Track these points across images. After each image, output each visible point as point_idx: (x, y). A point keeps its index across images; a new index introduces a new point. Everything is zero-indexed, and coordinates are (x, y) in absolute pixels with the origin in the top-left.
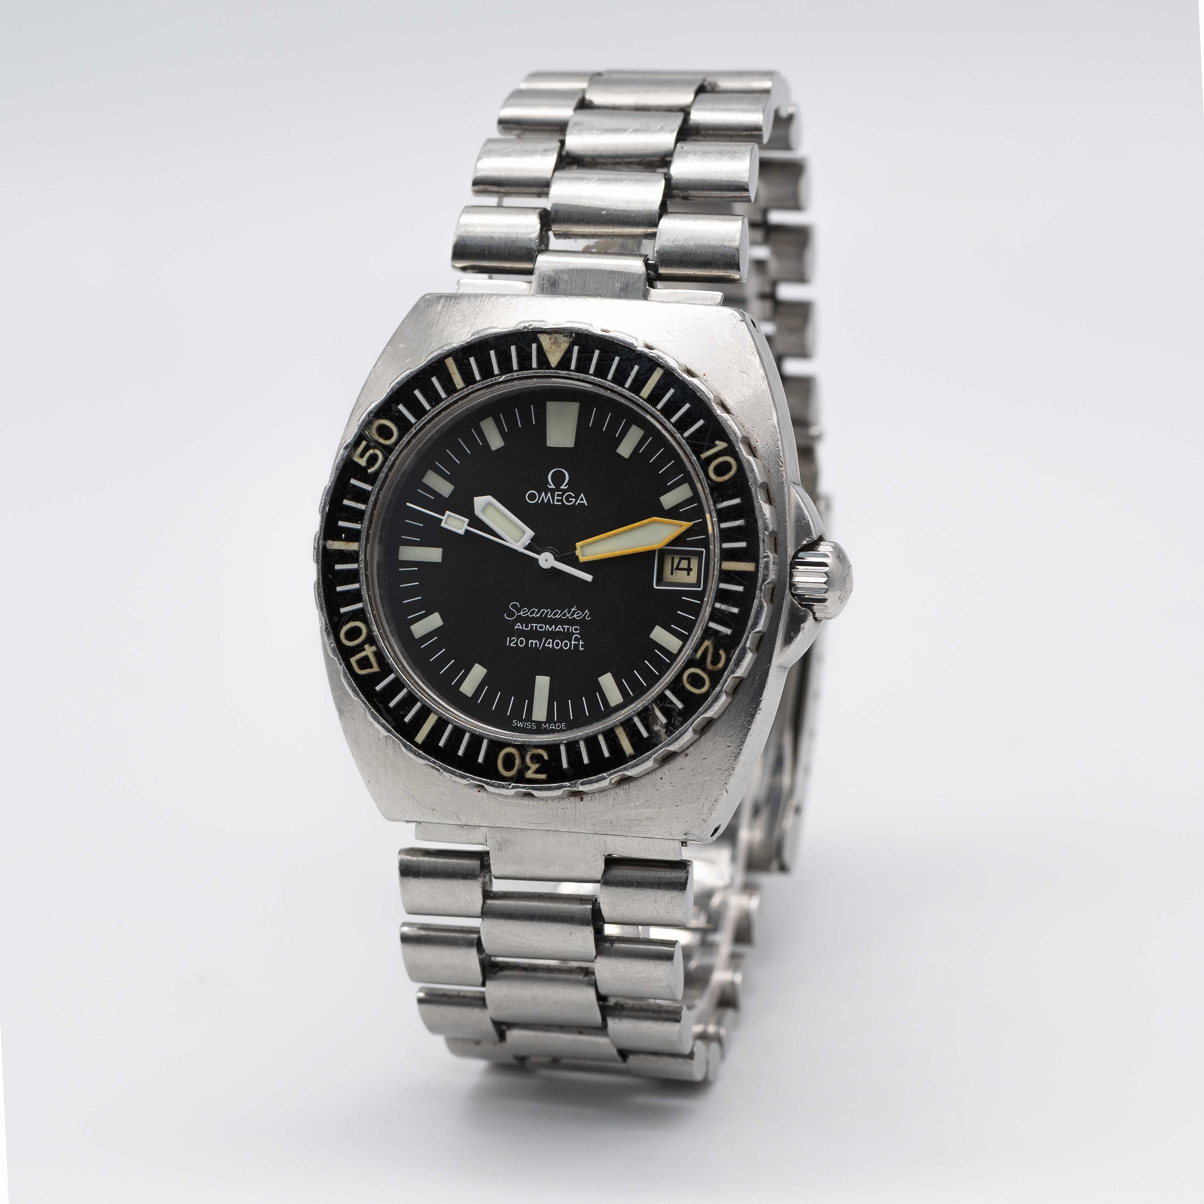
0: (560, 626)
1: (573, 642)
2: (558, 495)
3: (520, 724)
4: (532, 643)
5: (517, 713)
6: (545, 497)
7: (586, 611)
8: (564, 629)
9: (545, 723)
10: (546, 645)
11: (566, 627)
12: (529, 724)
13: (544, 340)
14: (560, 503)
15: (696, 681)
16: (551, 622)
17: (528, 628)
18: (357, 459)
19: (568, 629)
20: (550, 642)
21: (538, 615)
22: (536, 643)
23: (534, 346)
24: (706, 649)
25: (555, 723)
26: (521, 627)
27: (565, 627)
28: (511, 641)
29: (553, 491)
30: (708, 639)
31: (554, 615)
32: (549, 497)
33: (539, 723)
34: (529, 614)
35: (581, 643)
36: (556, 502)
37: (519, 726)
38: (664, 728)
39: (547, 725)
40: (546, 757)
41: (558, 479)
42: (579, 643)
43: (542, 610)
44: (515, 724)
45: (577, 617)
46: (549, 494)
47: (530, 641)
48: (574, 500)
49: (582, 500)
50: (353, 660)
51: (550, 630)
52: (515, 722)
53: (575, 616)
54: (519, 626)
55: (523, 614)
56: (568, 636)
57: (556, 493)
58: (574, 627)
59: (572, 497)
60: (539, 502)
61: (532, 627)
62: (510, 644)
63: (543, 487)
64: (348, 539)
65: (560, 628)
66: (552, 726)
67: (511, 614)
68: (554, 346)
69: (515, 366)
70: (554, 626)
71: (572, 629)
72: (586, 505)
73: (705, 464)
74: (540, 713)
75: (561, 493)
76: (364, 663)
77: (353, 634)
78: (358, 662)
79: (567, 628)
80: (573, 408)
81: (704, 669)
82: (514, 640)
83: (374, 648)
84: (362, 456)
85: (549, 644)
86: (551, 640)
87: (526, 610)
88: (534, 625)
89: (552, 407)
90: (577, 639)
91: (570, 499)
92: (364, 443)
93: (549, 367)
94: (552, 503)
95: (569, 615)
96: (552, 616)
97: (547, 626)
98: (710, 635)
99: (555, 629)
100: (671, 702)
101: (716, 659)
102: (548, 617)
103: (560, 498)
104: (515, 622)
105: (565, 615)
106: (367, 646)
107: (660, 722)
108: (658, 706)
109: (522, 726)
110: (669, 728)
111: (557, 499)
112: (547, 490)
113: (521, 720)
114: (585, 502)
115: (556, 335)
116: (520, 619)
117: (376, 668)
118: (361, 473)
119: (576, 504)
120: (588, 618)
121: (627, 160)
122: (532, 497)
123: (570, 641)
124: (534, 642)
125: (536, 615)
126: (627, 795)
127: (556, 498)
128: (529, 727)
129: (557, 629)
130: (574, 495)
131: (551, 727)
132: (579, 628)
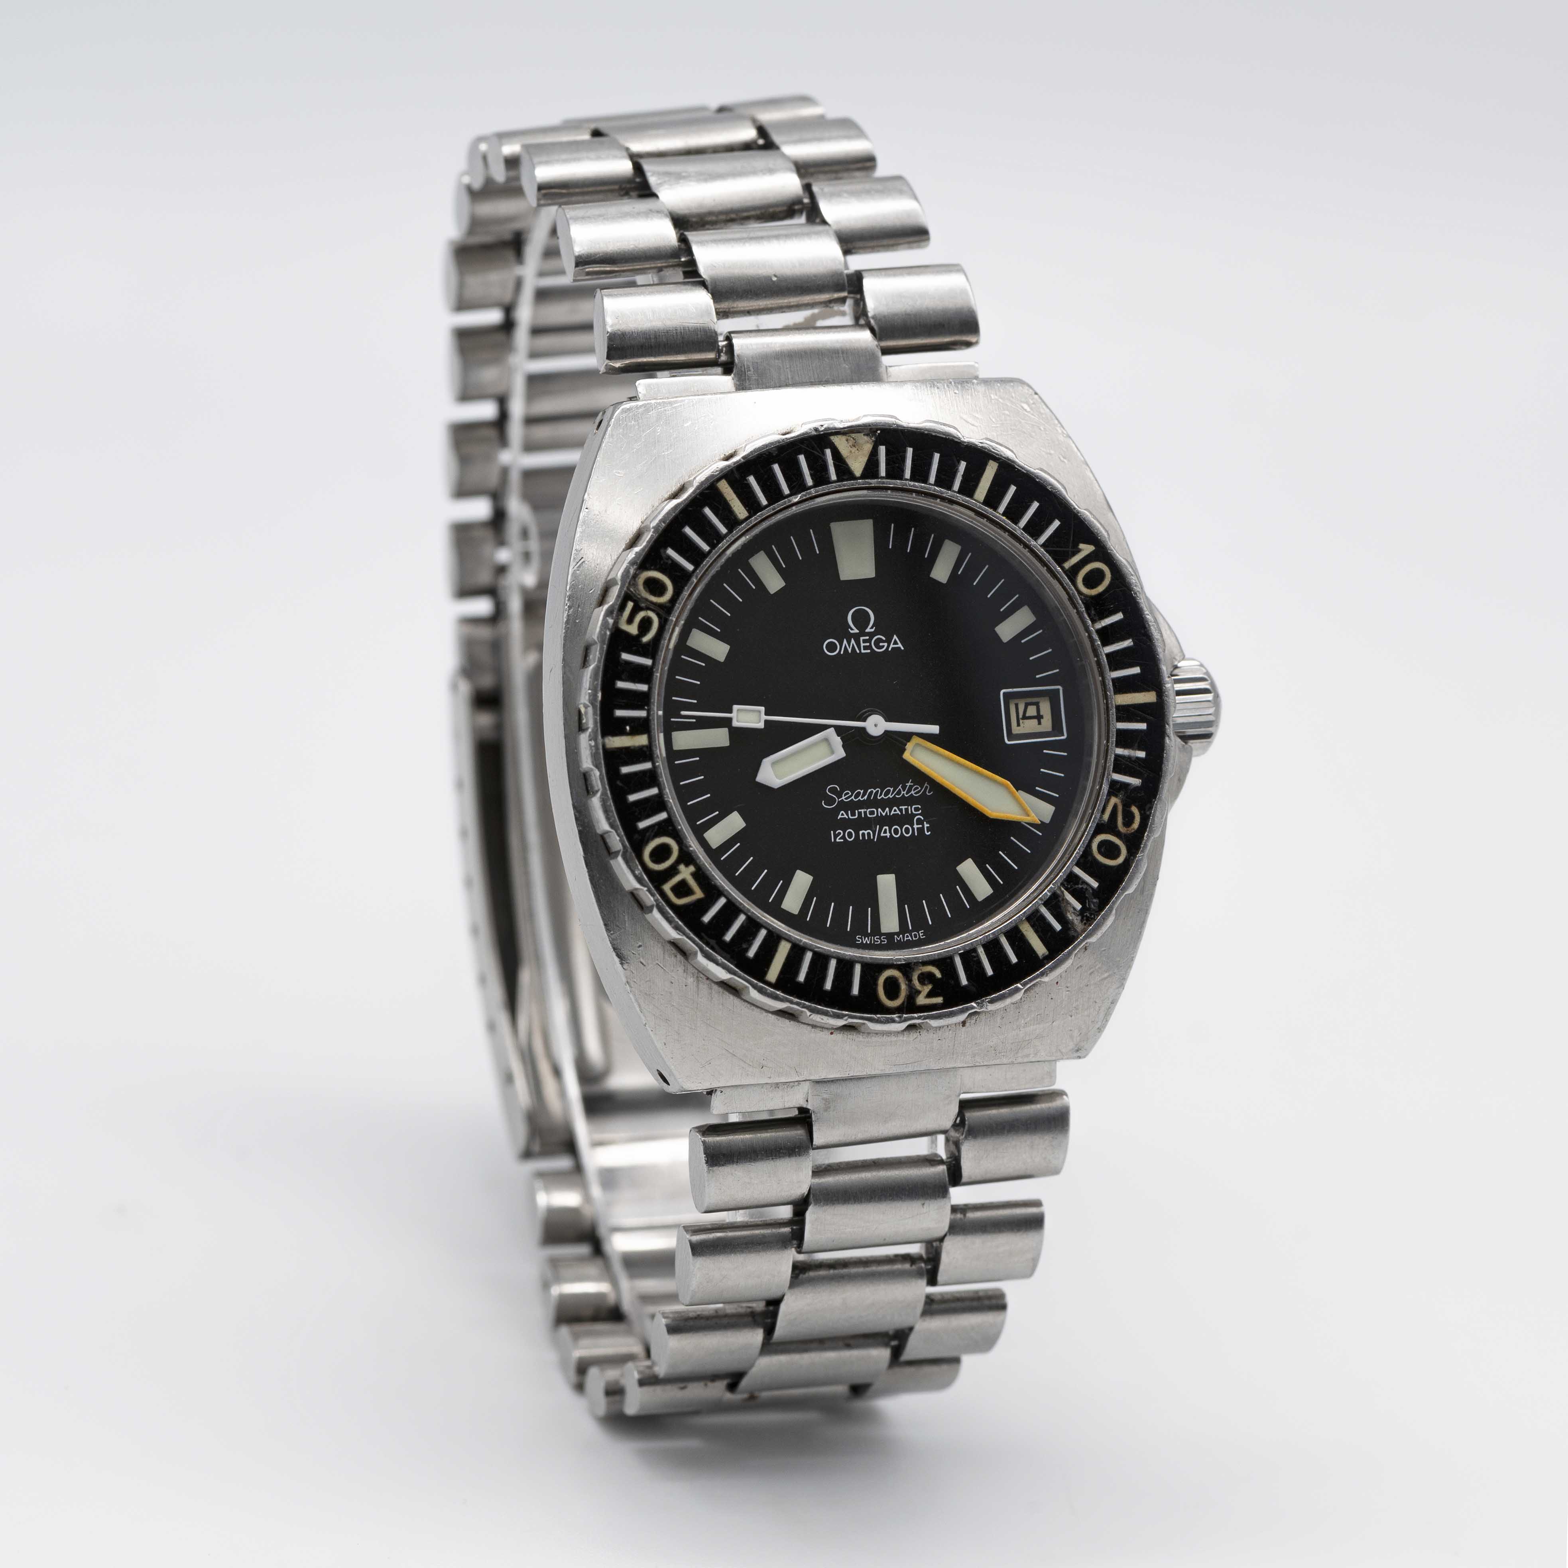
0: (895, 808)
1: (915, 826)
2: (864, 641)
3: (866, 940)
4: (863, 834)
5: (860, 926)
6: (848, 646)
7: (926, 785)
8: (901, 810)
9: (898, 934)
10: (882, 834)
11: (903, 807)
12: (877, 938)
13: (839, 442)
14: (869, 651)
15: (1109, 850)
16: (883, 804)
17: (855, 816)
18: (624, 627)
19: (907, 810)
20: (886, 830)
21: (866, 797)
22: (869, 834)
23: (828, 452)
24: (1115, 807)
25: (910, 932)
26: (845, 816)
27: (902, 809)
28: (836, 836)
29: (857, 637)
30: (1116, 796)
31: (885, 795)
32: (853, 645)
33: (890, 936)
34: (853, 797)
35: (926, 825)
36: (864, 650)
37: (864, 942)
38: (1078, 915)
39: (901, 936)
40: (938, 975)
41: (861, 620)
42: (923, 826)
43: (869, 790)
44: (859, 941)
45: (915, 793)
46: (853, 641)
47: (861, 832)
48: (886, 644)
49: (895, 643)
50: (667, 887)
51: (884, 814)
52: (858, 938)
53: (913, 792)
54: (842, 814)
55: (845, 799)
56: (907, 819)
57: (862, 638)
58: (914, 807)
59: (883, 641)
60: (842, 653)
61: (860, 813)
62: (835, 839)
63: (843, 633)
64: (634, 732)
65: (895, 811)
66: (908, 937)
67: (830, 801)
68: (854, 450)
69: (809, 482)
70: (887, 809)
71: (912, 809)
72: (903, 648)
73: (1072, 573)
74: (890, 922)
75: (868, 638)
76: (682, 889)
77: (661, 853)
78: (675, 889)
79: (905, 809)
80: (866, 527)
81: (1118, 834)
82: (840, 833)
83: (692, 868)
84: (630, 621)
85: (885, 832)
86: (887, 828)
87: (848, 793)
88: (863, 811)
89: (838, 529)
90: (919, 822)
91: (881, 644)
92: (630, 605)
93: (852, 477)
94: (858, 652)
95: (905, 792)
96: (883, 796)
97: (880, 810)
98: (1119, 790)
99: (890, 812)
100: (1084, 882)
101: (1129, 819)
102: (879, 798)
103: (868, 644)
104: (836, 811)
105: (899, 793)
106: (682, 867)
107: (1072, 909)
108: (1067, 889)
109: (868, 942)
110: (1085, 914)
111: (864, 646)
112: (849, 637)
113: (867, 935)
114: (900, 645)
115: (853, 435)
116: (844, 806)
117: (699, 894)
118: (632, 644)
119: (890, 649)
120: (929, 793)
121: (745, 214)
122: (832, 647)
123: (912, 825)
124: (866, 832)
125: (862, 798)
126: (1018, 1011)
127: (862, 645)
128: (878, 941)
129: (893, 812)
130: (884, 639)
131: (906, 939)
132: (920, 807)
